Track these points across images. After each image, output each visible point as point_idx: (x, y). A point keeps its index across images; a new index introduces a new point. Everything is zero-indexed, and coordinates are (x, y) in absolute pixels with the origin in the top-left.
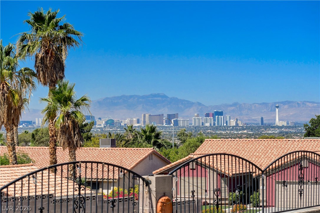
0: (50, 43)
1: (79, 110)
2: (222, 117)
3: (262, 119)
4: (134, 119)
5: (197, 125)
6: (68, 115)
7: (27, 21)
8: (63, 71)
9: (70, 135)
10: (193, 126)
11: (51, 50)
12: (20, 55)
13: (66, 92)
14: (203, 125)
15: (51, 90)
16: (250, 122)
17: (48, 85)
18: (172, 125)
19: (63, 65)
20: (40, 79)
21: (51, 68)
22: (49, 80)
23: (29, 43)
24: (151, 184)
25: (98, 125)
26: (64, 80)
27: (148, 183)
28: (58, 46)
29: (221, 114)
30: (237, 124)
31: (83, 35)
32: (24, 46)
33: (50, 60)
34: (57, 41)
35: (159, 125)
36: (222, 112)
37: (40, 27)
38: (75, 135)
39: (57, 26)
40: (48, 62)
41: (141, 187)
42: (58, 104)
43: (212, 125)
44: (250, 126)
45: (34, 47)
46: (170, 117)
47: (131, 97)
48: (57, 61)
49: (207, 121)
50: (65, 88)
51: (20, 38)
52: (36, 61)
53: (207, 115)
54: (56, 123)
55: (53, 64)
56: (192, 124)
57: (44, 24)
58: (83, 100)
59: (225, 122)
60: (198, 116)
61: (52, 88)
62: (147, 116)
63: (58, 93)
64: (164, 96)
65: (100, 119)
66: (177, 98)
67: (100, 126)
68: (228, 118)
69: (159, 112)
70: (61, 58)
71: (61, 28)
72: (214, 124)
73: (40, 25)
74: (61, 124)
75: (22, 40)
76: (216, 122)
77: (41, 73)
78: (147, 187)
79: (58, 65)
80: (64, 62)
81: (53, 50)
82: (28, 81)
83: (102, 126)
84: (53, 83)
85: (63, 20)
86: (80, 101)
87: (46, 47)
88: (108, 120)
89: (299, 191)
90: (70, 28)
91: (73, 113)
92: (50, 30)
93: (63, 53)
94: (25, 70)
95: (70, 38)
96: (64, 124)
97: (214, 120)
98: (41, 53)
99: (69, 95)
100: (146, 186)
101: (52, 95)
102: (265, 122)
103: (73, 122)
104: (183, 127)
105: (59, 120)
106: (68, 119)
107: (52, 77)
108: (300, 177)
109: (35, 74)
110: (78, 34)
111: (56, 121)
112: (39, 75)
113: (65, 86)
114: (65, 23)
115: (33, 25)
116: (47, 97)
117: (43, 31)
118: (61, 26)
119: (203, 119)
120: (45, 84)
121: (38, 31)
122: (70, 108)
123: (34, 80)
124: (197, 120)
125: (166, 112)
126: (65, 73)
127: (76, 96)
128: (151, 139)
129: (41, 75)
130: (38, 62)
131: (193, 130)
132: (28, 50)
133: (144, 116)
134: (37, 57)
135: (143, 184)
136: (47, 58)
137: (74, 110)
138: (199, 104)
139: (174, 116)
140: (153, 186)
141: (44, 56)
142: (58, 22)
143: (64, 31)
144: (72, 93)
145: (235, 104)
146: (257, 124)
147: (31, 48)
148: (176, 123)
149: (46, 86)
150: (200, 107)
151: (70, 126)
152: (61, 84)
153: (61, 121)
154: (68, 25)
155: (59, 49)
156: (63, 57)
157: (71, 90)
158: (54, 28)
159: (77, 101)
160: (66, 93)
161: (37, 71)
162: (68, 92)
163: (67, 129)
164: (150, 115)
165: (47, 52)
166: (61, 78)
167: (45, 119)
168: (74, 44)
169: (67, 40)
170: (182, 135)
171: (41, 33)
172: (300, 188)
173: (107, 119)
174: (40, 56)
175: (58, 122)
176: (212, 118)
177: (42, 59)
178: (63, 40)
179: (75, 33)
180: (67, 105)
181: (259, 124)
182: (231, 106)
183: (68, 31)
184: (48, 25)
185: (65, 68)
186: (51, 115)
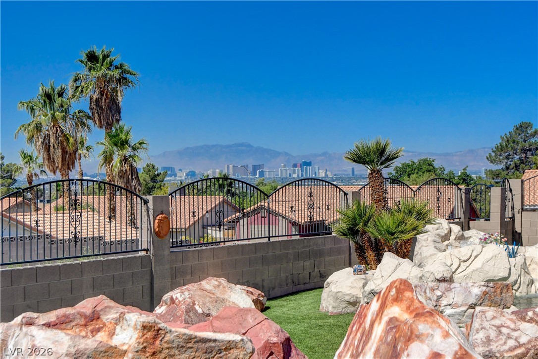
0: (104, 83)
1: (137, 154)
2: (311, 167)
3: (353, 169)
4: (217, 170)
5: (284, 176)
6: (125, 159)
7: (79, 60)
8: (119, 113)
9: (128, 179)
10: (280, 178)
11: (106, 91)
12: (73, 96)
13: (123, 134)
14: (290, 176)
15: (107, 133)
16: (340, 173)
17: (104, 128)
18: (257, 176)
19: (119, 107)
20: (95, 121)
21: (107, 110)
22: (105, 122)
23: (83, 84)
24: (148, 202)
25: (178, 177)
26: (121, 123)
27: (146, 202)
28: (114, 87)
29: (309, 164)
30: (326, 175)
31: (139, 75)
32: (77, 87)
33: (105, 102)
34: (113, 81)
35: (244, 177)
36: (311, 162)
37: (94, 66)
38: (133, 179)
39: (111, 65)
40: (103, 104)
41: (139, 205)
42: (115, 148)
43: (300, 176)
44: (340, 177)
45: (87, 88)
46: (255, 168)
47: (214, 146)
48: (112, 103)
49: (294, 172)
50: (121, 131)
51: (72, 78)
52: (91, 103)
53: (295, 166)
54: (113, 167)
55: (108, 106)
56: (278, 175)
57: (98, 63)
58: (140, 144)
59: (314, 172)
60: (285, 166)
61: (108, 131)
62: (231, 166)
63: (114, 136)
64: (249, 146)
65: (180, 170)
66: (262, 147)
67: (181, 178)
68: (317, 168)
69: (244, 163)
70: (118, 100)
71: (117, 68)
72: (302, 175)
73: (93, 65)
74: (118, 168)
75: (75, 81)
76: (304, 173)
77: (96, 115)
78: (146, 205)
79: (114, 107)
80: (120, 104)
81: (108, 91)
82: (83, 124)
83: (183, 178)
84: (109, 126)
85: (117, 59)
86: (138, 145)
87: (101, 88)
88: (190, 172)
89: (308, 217)
90: (125, 68)
91: (130, 156)
92: (104, 70)
93: (119, 94)
94: (79, 113)
95: (126, 79)
96: (122, 169)
97: (302, 171)
98: (96, 95)
99: (126, 138)
100: (144, 204)
101: (108, 139)
102: (356, 173)
103: (131, 166)
104: (269, 178)
105: (116, 164)
106: (125, 163)
107: (108, 119)
108: (310, 203)
109: (90, 117)
110: (134, 75)
111: (113, 165)
112: (94, 118)
113: (121, 129)
114: (121, 63)
115: (86, 64)
116: (103, 141)
117: (97, 71)
118: (116, 66)
119: (290, 169)
120: (101, 127)
121: (92, 70)
122: (127, 152)
123: (90, 122)
124: (284, 171)
125: (250, 162)
126: (122, 115)
127: (133, 140)
128: (224, 188)
129: (96, 118)
130: (92, 104)
131: (280, 181)
132: (82, 92)
133: (228, 167)
134: (91, 99)
135: (141, 203)
136: (102, 100)
137: (132, 153)
138: (287, 154)
139: (260, 167)
140: (150, 205)
141: (99, 98)
142: (113, 61)
143: (118, 71)
144: (129, 137)
145: (325, 154)
146: (347, 175)
147: (85, 89)
148: (262, 174)
149: (101, 129)
150: (287, 158)
151: (128, 170)
152: (118, 127)
153: (119, 164)
154: (123, 64)
155: (115, 90)
156: (119, 99)
157: (128, 133)
158: (108, 68)
159: (135, 144)
160: (123, 136)
161: (92, 114)
162: (125, 135)
163: (125, 173)
164: (234, 166)
165: (101, 94)
166: (118, 121)
167: (101, 163)
168: (130, 85)
169: (123, 80)
170: (261, 185)
171: (94, 73)
172: (309, 214)
173: (188, 171)
174: (95, 97)
175: (116, 166)
176: (300, 168)
177: (97, 100)
178: (119, 81)
179: (132, 73)
180: (124, 149)
181: (350, 175)
182: (320, 155)
183: (124, 71)
184: (102, 65)
185: (121, 110)
186: (108, 159)
